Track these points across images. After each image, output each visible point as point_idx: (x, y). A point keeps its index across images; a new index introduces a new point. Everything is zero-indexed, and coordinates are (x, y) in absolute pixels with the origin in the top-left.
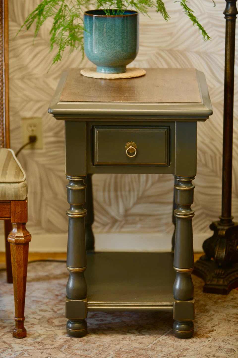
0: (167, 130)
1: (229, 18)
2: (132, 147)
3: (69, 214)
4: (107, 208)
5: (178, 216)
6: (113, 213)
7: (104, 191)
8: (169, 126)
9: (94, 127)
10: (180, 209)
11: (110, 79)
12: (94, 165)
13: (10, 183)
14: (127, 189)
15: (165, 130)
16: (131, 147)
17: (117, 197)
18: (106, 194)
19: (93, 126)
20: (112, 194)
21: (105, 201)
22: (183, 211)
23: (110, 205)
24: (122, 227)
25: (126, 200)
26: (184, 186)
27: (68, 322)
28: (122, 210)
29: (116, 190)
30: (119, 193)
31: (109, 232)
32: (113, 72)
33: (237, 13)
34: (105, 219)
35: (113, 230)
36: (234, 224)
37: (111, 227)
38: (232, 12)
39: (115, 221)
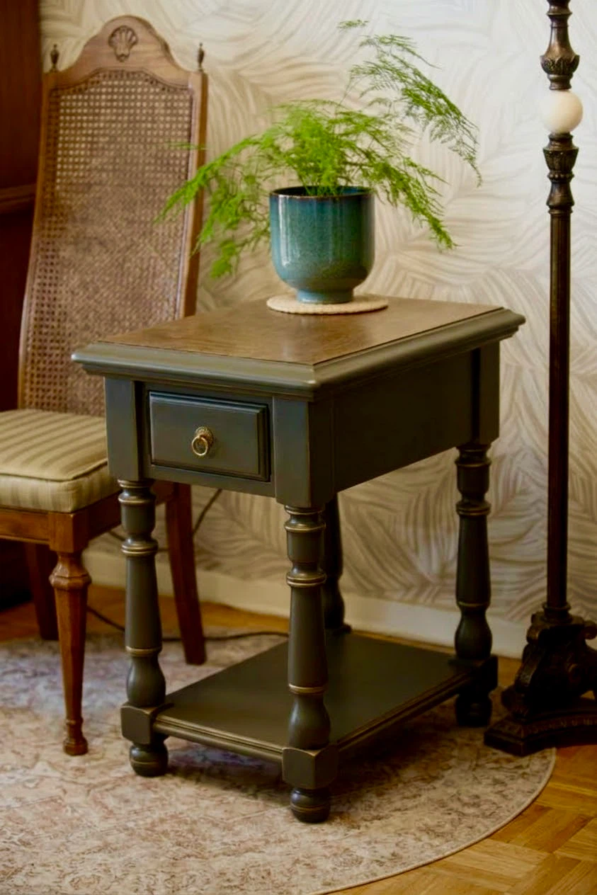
1: (556, 212)
3: (124, 549)
4: (412, 556)
6: (422, 567)
7: (406, 523)
10: (295, 570)
14: (445, 524)
17: (427, 537)
18: (411, 529)
20: (420, 531)
21: (408, 543)
23: (416, 551)
24: (437, 595)
25: (443, 545)
28: (435, 567)
29: (426, 525)
30: (432, 532)
31: (413, 602)
33: (571, 203)
34: (408, 577)
35: (421, 599)
36: (570, 618)
37: (418, 595)
38: (561, 200)
39: (424, 584)
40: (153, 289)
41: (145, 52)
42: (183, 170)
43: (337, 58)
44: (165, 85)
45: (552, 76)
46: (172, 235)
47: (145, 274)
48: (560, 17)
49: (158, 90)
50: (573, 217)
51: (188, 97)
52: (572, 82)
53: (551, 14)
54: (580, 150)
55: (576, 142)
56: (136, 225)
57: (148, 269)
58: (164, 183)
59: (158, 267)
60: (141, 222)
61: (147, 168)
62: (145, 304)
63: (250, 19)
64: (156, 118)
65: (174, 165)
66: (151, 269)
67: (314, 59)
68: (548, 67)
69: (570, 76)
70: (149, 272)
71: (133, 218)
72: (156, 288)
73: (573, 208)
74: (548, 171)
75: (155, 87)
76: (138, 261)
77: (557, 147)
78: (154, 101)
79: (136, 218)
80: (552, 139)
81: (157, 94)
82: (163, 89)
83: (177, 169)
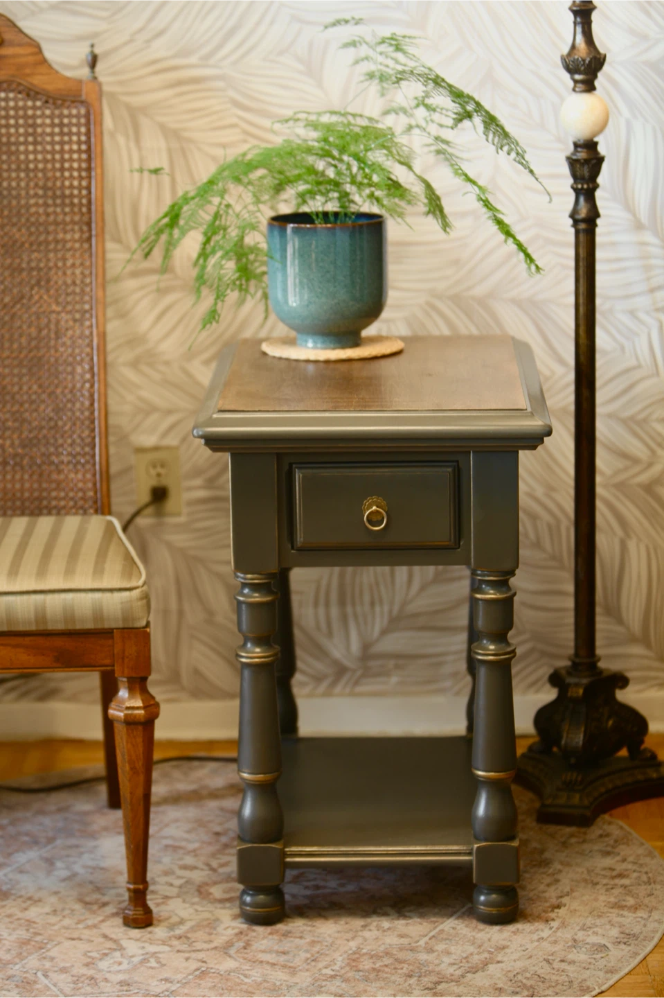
0: (454, 470)
1: (582, 226)
2: (377, 507)
3: (242, 657)
4: (323, 641)
5: (480, 657)
6: (337, 651)
7: (316, 604)
8: (458, 462)
9: (294, 466)
10: (485, 642)
11: (327, 362)
12: (295, 547)
13: (111, 590)
14: (367, 598)
15: (450, 470)
16: (374, 508)
17: (344, 619)
18: (321, 611)
19: (291, 465)
20: (335, 611)
21: (318, 628)
22: (492, 647)
23: (330, 634)
24: (356, 683)
25: (366, 623)
26: (492, 592)
27: (244, 893)
28: (355, 646)
29: (342, 603)
30: (349, 610)
31: (327, 694)
32: (332, 346)
33: (598, 215)
34: (320, 666)
35: (338, 689)
36: (601, 672)
37: (334, 683)
38: (587, 213)
39: (341, 671)
40: (56, 351)
41: (14, 56)
42: (84, 201)
43: (224, 58)
44: (49, 97)
45: (577, 77)
46: (78, 282)
47: (45, 332)
48: (583, 13)
49: (38, 103)
50: (598, 230)
51: (83, 111)
52: (596, 83)
53: (575, 8)
54: (606, 159)
55: (602, 149)
56: (24, 274)
57: (47, 325)
58: (60, 218)
59: (63, 323)
60: (32, 269)
61: (32, 201)
62: (49, 370)
63: (105, 14)
64: (39, 139)
65: (72, 196)
66: (52, 326)
67: (193, 60)
68: (571, 66)
69: (596, 77)
70: (49, 330)
71: (19, 264)
72: (62, 349)
73: (599, 221)
74: (571, 181)
75: (34, 99)
76: (33, 318)
77: (582, 155)
78: (34, 117)
79: (24, 265)
80: (576, 145)
81: (39, 108)
82: (47, 102)
83: (76, 201)
